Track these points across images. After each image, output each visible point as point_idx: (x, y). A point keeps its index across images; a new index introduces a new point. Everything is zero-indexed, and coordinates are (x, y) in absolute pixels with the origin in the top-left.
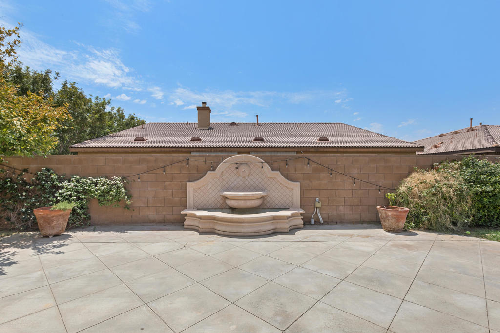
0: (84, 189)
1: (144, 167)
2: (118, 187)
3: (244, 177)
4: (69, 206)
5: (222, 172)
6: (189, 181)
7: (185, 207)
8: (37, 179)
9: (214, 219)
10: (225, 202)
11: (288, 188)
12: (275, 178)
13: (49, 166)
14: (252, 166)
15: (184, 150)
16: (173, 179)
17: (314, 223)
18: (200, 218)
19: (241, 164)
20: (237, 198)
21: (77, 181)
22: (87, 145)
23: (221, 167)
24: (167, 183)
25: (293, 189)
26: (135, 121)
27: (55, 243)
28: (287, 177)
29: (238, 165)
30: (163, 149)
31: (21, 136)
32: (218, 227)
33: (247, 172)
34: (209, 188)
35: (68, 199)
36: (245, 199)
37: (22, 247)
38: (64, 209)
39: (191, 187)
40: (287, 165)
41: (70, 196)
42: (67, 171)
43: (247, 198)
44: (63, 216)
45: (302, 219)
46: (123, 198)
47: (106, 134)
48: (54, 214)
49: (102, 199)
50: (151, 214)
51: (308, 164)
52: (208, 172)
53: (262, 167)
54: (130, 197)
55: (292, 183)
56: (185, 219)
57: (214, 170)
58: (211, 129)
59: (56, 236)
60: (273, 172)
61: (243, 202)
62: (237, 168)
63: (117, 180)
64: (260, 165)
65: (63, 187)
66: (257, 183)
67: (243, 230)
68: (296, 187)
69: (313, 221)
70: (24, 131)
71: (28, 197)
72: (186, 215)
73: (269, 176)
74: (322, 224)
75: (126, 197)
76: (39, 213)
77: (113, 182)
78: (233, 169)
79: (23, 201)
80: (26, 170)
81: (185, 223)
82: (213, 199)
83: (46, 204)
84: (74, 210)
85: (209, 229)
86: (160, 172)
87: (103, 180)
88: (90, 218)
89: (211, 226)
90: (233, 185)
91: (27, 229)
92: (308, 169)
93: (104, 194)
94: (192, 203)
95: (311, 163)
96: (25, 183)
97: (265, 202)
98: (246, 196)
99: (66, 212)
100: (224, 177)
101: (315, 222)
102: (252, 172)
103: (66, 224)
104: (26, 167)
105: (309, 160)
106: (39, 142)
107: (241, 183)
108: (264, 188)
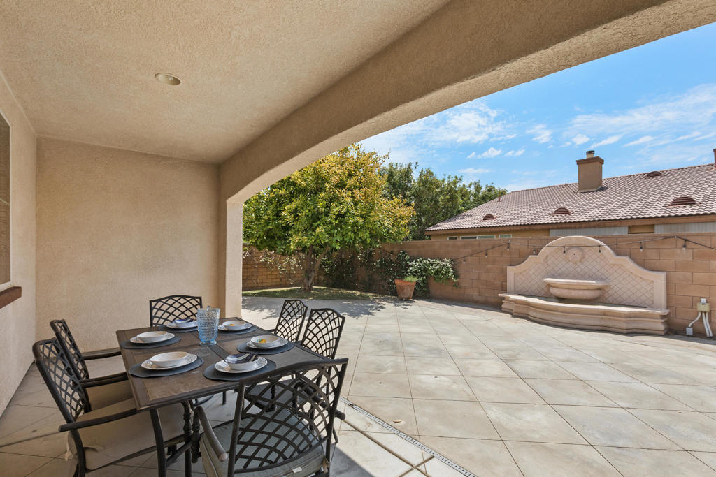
0: (425, 268)
1: (469, 250)
2: (448, 268)
3: (575, 263)
4: (414, 280)
5: (547, 256)
6: (511, 265)
7: (505, 291)
8: (398, 259)
9: (528, 304)
10: (549, 290)
11: (643, 280)
12: (622, 265)
13: (405, 250)
14: (586, 250)
15: (539, 227)
16: (494, 262)
17: (691, 334)
18: (515, 302)
19: (571, 247)
20: (559, 286)
21: (421, 262)
22: (438, 228)
23: (545, 251)
24: (489, 266)
25: (653, 282)
26: (493, 193)
27: (405, 304)
28: (643, 264)
29: (565, 249)
30: (512, 228)
31: (389, 230)
32: (531, 313)
33: (578, 257)
34: (531, 273)
35: (415, 274)
36: (570, 288)
37: (389, 302)
38: (411, 282)
39: (511, 271)
40: (641, 248)
41: (416, 272)
42: (415, 252)
43: (570, 287)
44: (410, 286)
45: (662, 323)
46: (451, 277)
47: (459, 212)
48: (406, 284)
49: (436, 276)
50: (474, 294)
51: (685, 246)
52: (530, 256)
53: (600, 251)
54: (457, 276)
55: (650, 272)
56: (503, 303)
57: (537, 254)
58: (603, 189)
59: (407, 300)
60: (618, 257)
61: (566, 291)
62: (564, 252)
63: (447, 261)
64: (598, 248)
65: (411, 266)
66: (594, 270)
67: (555, 319)
68: (659, 279)
69: (689, 331)
70: (390, 227)
71: (393, 272)
72: (504, 298)
73: (611, 262)
74: (710, 338)
75: (453, 276)
76: (398, 282)
77: (444, 263)
78: (561, 253)
79: (390, 274)
80: (392, 253)
81: (503, 306)
82: (536, 286)
83: (402, 277)
84: (417, 283)
85: (522, 313)
86: (483, 255)
87: (437, 261)
88: (429, 292)
89: (525, 311)
90: (560, 272)
91: (392, 295)
92: (684, 254)
93: (438, 272)
94: (513, 288)
95: (689, 245)
96: (392, 262)
97: (606, 295)
98: (568, 284)
99: (412, 284)
100: (549, 262)
101: (694, 332)
102: (586, 256)
103: (412, 293)
104: (392, 250)
105: (686, 240)
106: (399, 233)
107: (571, 270)
108: (604, 277)
